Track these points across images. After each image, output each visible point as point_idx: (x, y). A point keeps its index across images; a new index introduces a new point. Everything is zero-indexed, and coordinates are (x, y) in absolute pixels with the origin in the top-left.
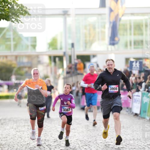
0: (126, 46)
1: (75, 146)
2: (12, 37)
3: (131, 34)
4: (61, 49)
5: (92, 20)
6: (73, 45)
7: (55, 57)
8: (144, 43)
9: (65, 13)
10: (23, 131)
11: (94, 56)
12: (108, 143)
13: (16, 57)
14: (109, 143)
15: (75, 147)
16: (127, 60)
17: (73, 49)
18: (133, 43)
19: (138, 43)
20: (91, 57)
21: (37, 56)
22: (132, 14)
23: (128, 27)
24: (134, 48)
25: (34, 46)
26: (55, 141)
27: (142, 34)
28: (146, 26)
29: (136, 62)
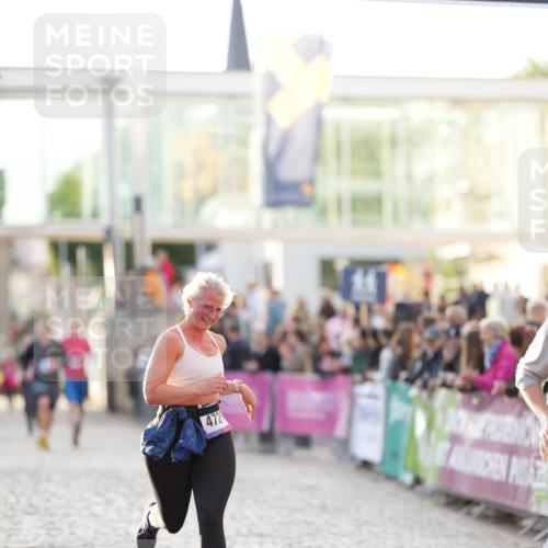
3: (339, 173)
4: (95, 215)
6: (138, 204)
7: (73, 247)
8: (387, 206)
11: (210, 247)
16: (327, 267)
19: (366, 206)
20: (199, 251)
22: (346, 100)
24: (355, 223)
27: (377, 174)
29: (366, 273)
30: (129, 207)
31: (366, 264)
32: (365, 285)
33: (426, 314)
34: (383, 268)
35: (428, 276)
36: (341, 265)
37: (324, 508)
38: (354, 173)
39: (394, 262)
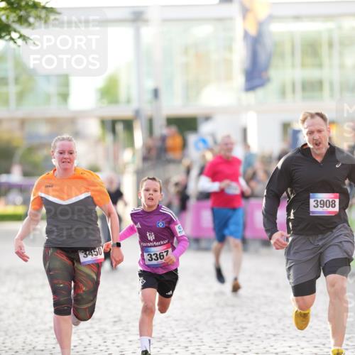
0: (283, 93)
1: (164, 332)
2: (11, 75)
3: (293, 66)
4: (129, 101)
5: (202, 31)
6: (156, 93)
7: (114, 123)
8: (326, 87)
9: (137, 17)
10: (41, 298)
11: (207, 118)
12: (240, 325)
13: (23, 122)
14: (244, 325)
15: (164, 334)
16: (286, 126)
18: (299, 87)
19: (312, 87)
20: (199, 121)
21: (72, 120)
22: (297, 18)
23: (288, 48)
24: (304, 98)
25: (65, 97)
26: (115, 322)
27: (320, 66)
28: (331, 45)
30: (149, 96)
38: (303, 65)
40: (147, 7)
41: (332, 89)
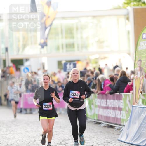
0: (58, 48)
3: (62, 38)
6: (7, 49)
11: (27, 60)
16: (60, 63)
17: (7, 53)
19: (70, 46)
20: (24, 61)
24: (67, 51)
27: (73, 38)
28: (77, 29)
29: (70, 64)
30: (4, 50)
31: (71, 62)
32: (70, 67)
33: (87, 74)
34: (75, 62)
35: (88, 64)
36: (63, 62)
37: (60, 127)
38: (66, 38)
39: (79, 61)
40: (2, 14)
41: (78, 47)
